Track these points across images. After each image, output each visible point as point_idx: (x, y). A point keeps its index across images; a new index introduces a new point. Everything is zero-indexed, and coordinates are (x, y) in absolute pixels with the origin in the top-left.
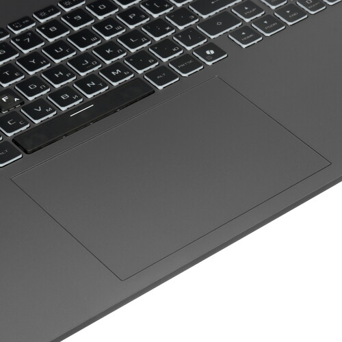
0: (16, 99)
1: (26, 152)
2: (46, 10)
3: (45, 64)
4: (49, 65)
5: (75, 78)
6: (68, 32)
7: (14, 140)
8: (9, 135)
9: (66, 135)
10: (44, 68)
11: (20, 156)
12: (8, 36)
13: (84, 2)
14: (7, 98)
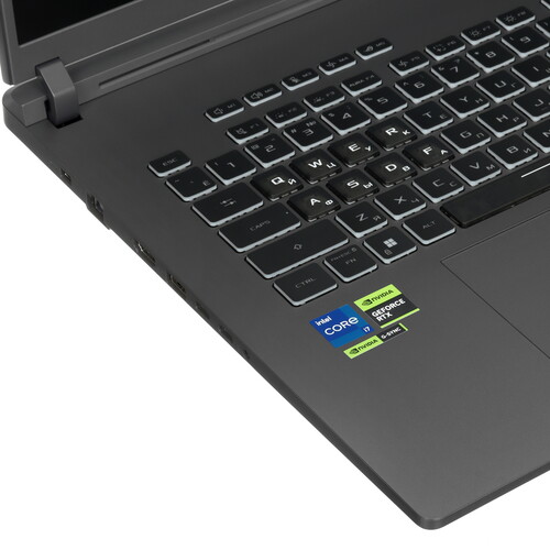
0: (443, 152)
1: (460, 225)
2: (478, 28)
3: (481, 104)
4: (487, 105)
5: (525, 124)
6: (513, 60)
7: (443, 207)
8: (435, 200)
9: (516, 204)
10: (480, 109)
11: (453, 231)
12: (427, 63)
13: (533, 18)
14: (430, 149)
